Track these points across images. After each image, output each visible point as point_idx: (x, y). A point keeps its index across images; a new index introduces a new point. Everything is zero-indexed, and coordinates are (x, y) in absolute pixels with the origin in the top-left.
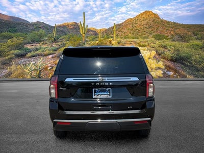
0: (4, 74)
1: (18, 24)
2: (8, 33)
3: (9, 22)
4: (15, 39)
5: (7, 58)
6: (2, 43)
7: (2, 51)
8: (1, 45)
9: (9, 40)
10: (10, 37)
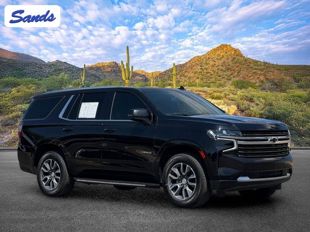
0: (6, 141)
1: (28, 64)
2: (11, 79)
3: (14, 62)
4: (23, 88)
5: (11, 116)
6: (4, 93)
7: (4, 106)
8: (2, 96)
9: (14, 89)
10: (15, 85)
